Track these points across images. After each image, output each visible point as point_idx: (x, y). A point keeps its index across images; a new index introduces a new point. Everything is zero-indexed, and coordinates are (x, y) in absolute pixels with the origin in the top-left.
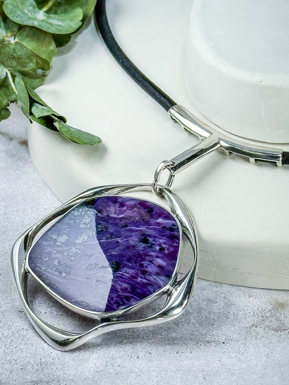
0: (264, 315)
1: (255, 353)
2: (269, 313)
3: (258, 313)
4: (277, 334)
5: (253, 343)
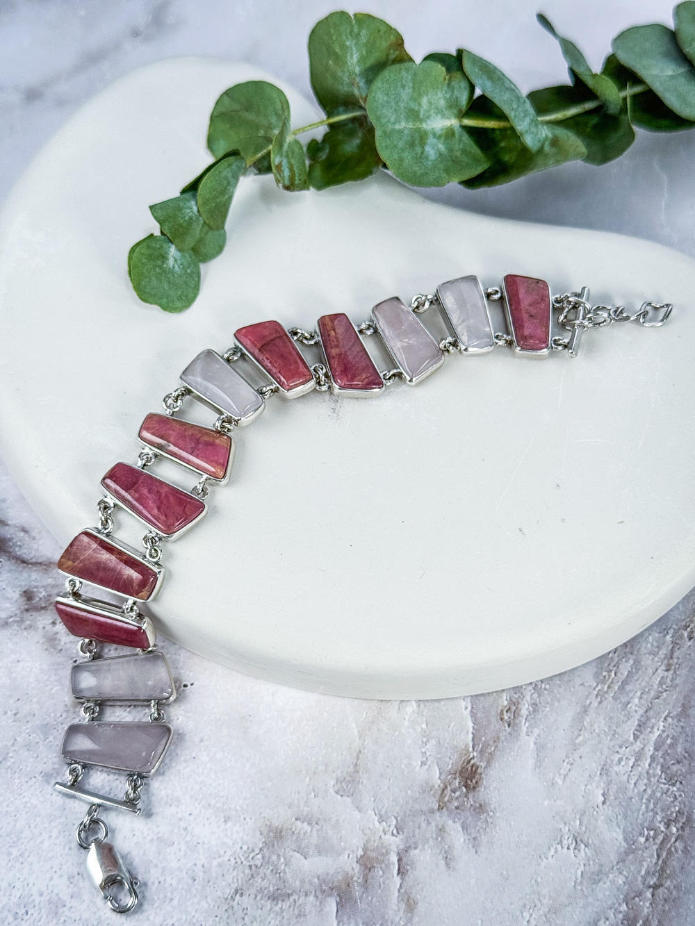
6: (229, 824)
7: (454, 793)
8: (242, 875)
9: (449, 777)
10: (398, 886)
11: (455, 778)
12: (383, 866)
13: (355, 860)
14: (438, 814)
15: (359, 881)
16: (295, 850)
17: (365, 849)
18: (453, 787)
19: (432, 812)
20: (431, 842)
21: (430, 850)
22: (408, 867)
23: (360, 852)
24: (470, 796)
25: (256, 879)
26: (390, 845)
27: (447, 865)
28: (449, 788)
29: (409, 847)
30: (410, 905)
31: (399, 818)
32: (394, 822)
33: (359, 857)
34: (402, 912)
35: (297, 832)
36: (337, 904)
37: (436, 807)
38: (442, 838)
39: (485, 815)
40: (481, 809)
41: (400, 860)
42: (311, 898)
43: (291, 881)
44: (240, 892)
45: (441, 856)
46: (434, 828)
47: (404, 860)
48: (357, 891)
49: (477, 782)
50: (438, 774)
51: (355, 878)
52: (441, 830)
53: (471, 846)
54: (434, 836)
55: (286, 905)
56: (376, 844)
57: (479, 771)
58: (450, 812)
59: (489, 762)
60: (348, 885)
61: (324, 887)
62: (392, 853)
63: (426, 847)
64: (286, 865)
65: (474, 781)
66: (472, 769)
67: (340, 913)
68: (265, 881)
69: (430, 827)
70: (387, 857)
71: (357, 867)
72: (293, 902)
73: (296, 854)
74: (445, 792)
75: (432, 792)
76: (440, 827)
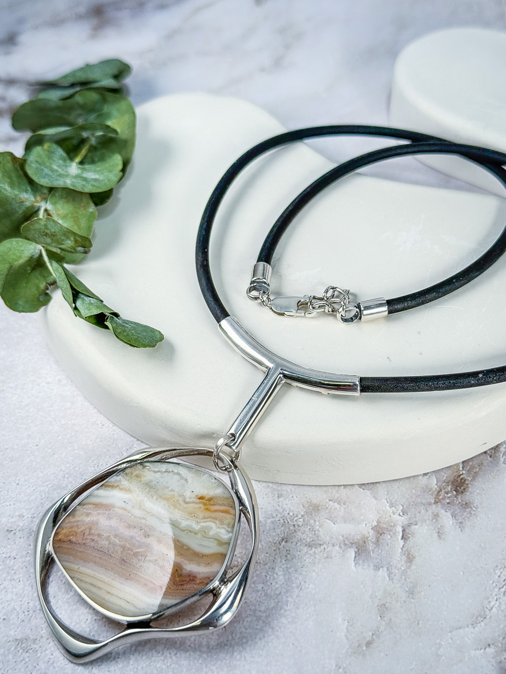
0: (295, 523)
1: (285, 583)
2: (301, 520)
3: (289, 520)
4: (311, 552)
5: (283, 567)
6: (281, 499)
7: (447, 494)
8: (287, 530)
9: (444, 484)
10: (402, 546)
11: (448, 485)
12: (391, 533)
13: (371, 527)
14: (434, 506)
15: (373, 540)
16: (326, 519)
17: (379, 522)
18: (446, 490)
19: (430, 504)
20: (428, 522)
21: (426, 527)
22: (410, 536)
23: (375, 523)
24: (459, 497)
25: (298, 533)
26: (397, 521)
27: (439, 536)
28: (443, 491)
29: (411, 524)
30: (410, 559)
31: (405, 506)
32: (401, 508)
33: (373, 526)
34: (403, 562)
35: (329, 508)
36: (356, 552)
37: (433, 501)
38: (437, 520)
39: (469, 509)
40: (467, 505)
41: (403, 531)
42: (337, 548)
43: (322, 536)
44: (285, 540)
45: (434, 531)
46: (431, 514)
47: (407, 531)
48: (371, 546)
49: (464, 489)
50: (435, 482)
51: (370, 538)
52: (436, 516)
53: (457, 527)
54: (431, 518)
55: (318, 550)
56: (386, 520)
57: (466, 482)
58: (443, 505)
59: (474, 478)
60: (365, 542)
61: (347, 542)
62: (398, 526)
63: (424, 524)
64: (320, 526)
65: (462, 488)
66: (461, 481)
67: (357, 558)
68: (304, 535)
69: (428, 513)
70: (394, 528)
71: (372, 532)
72: (323, 549)
73: (327, 520)
74: (440, 493)
75: (430, 492)
76: (435, 513)
